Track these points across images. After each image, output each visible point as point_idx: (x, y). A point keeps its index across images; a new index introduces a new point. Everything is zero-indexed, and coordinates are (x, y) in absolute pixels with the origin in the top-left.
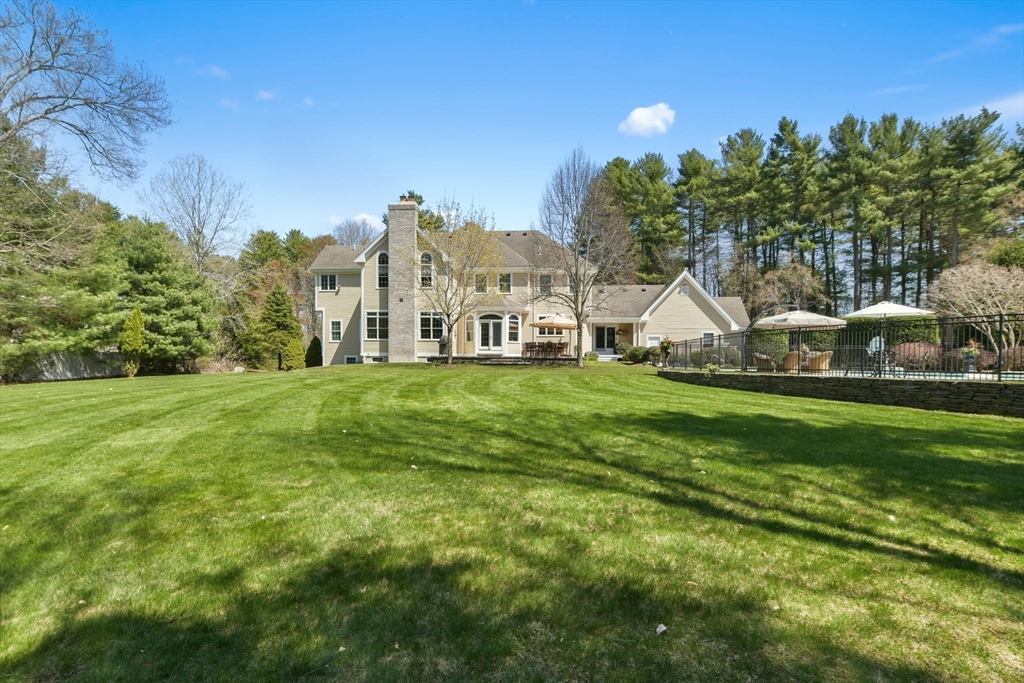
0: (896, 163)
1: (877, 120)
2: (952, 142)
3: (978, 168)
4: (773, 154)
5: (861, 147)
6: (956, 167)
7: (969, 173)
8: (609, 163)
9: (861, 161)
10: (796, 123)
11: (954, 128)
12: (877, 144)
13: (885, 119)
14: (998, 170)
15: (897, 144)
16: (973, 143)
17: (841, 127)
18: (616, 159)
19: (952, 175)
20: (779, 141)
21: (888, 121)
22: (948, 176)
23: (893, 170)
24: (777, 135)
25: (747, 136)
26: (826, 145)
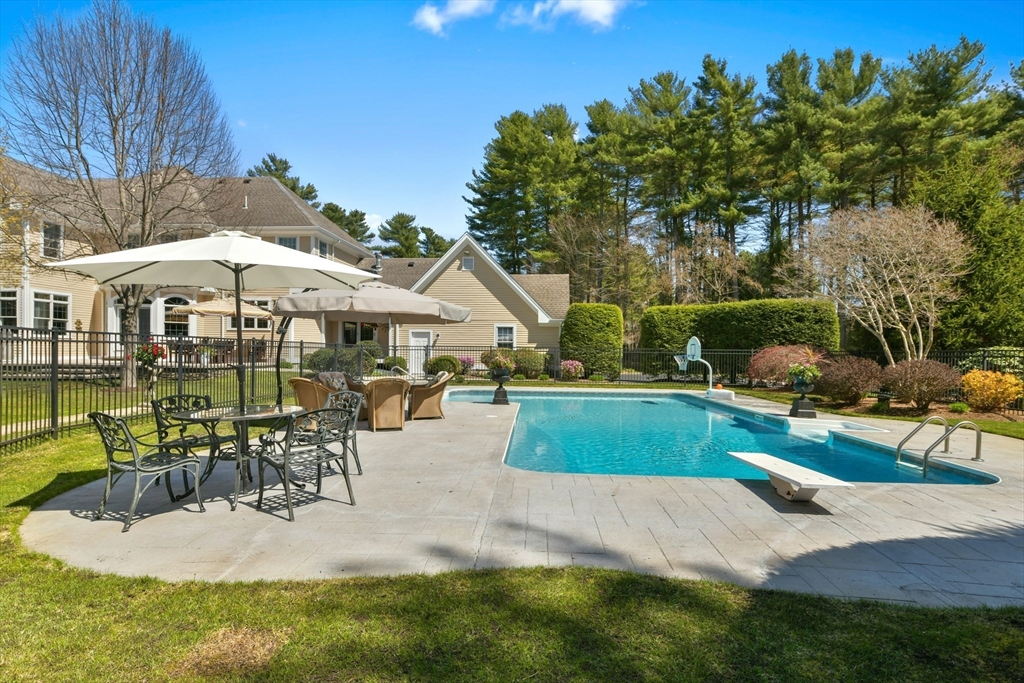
0: (851, 109)
1: (829, 57)
2: (923, 81)
3: (954, 114)
4: (699, 103)
5: (804, 90)
6: (924, 115)
7: (941, 120)
8: (503, 118)
9: (802, 106)
10: (725, 63)
11: (924, 63)
12: (825, 87)
13: (838, 56)
14: (982, 116)
15: (851, 86)
16: (948, 82)
17: (780, 67)
18: (516, 113)
19: (920, 123)
20: (704, 85)
21: (844, 58)
22: (916, 125)
23: (845, 118)
24: (701, 78)
25: (666, 80)
26: (762, 89)
